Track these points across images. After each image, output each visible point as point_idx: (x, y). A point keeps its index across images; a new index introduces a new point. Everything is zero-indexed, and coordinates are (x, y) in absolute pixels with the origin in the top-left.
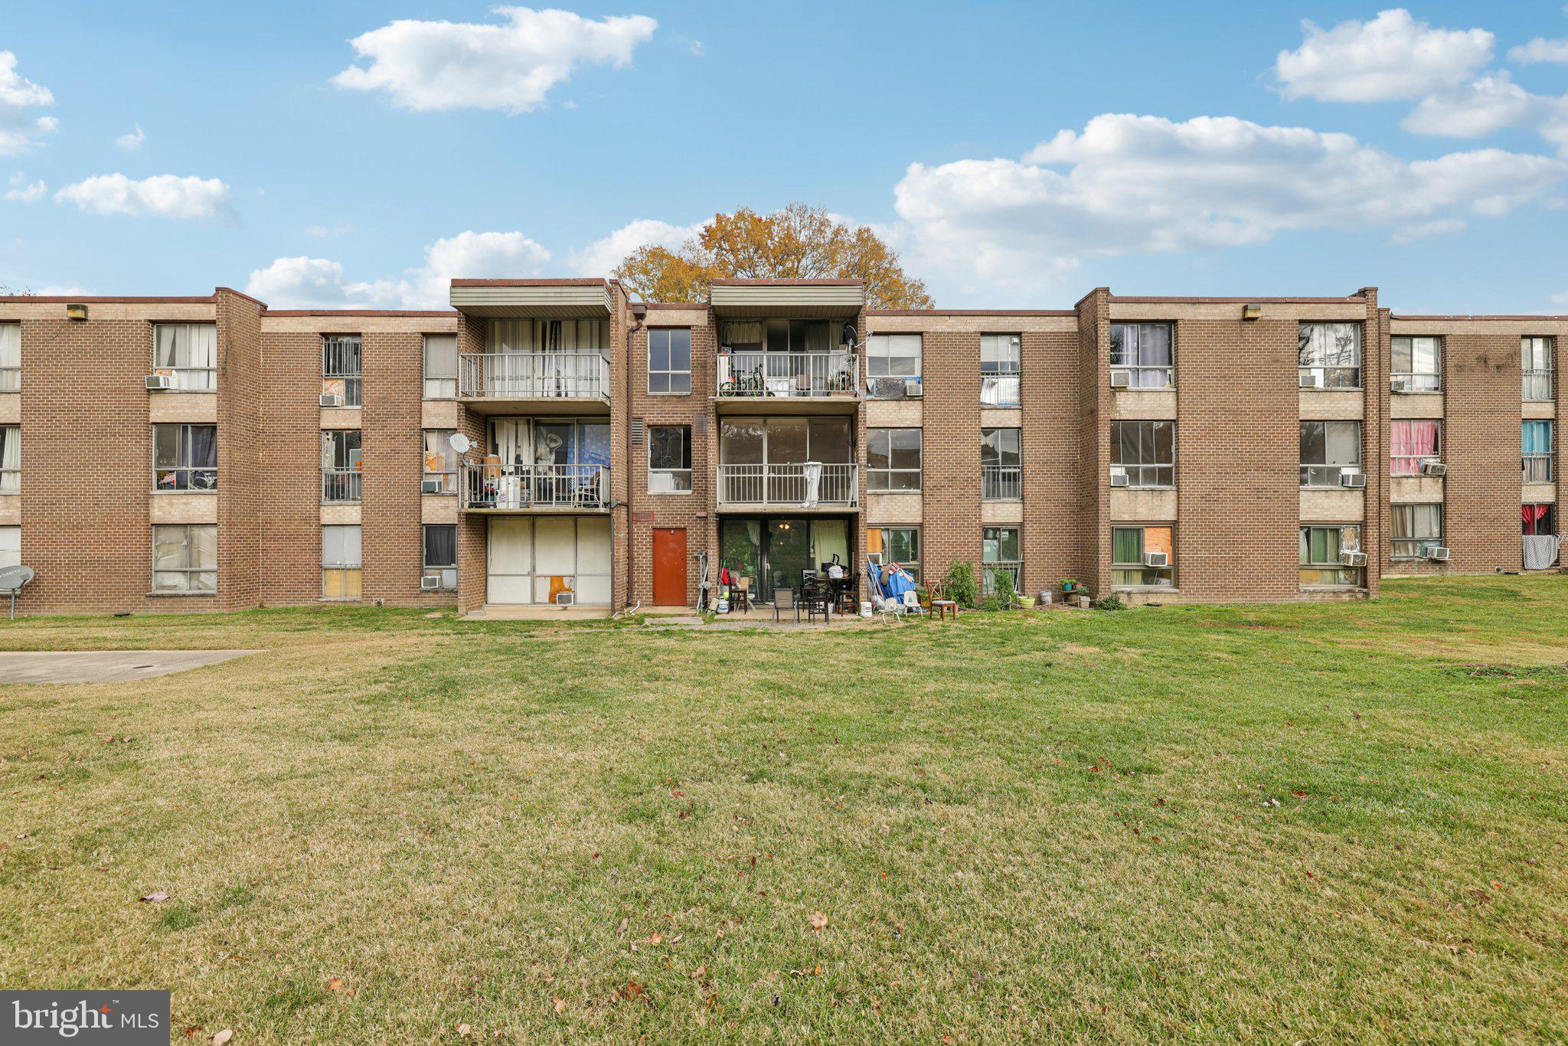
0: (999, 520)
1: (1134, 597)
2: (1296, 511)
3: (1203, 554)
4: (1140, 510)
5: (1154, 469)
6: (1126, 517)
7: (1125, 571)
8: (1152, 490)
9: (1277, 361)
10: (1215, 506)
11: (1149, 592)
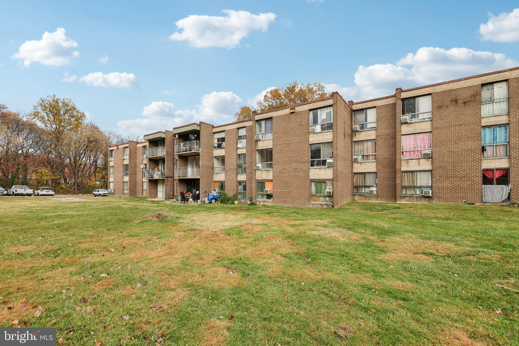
0: (241, 180)
1: (261, 202)
2: (308, 176)
3: (279, 190)
4: (264, 176)
5: (268, 164)
6: (260, 179)
7: (262, 195)
8: (267, 170)
9: (301, 125)
10: (282, 175)
11: (264, 201)
